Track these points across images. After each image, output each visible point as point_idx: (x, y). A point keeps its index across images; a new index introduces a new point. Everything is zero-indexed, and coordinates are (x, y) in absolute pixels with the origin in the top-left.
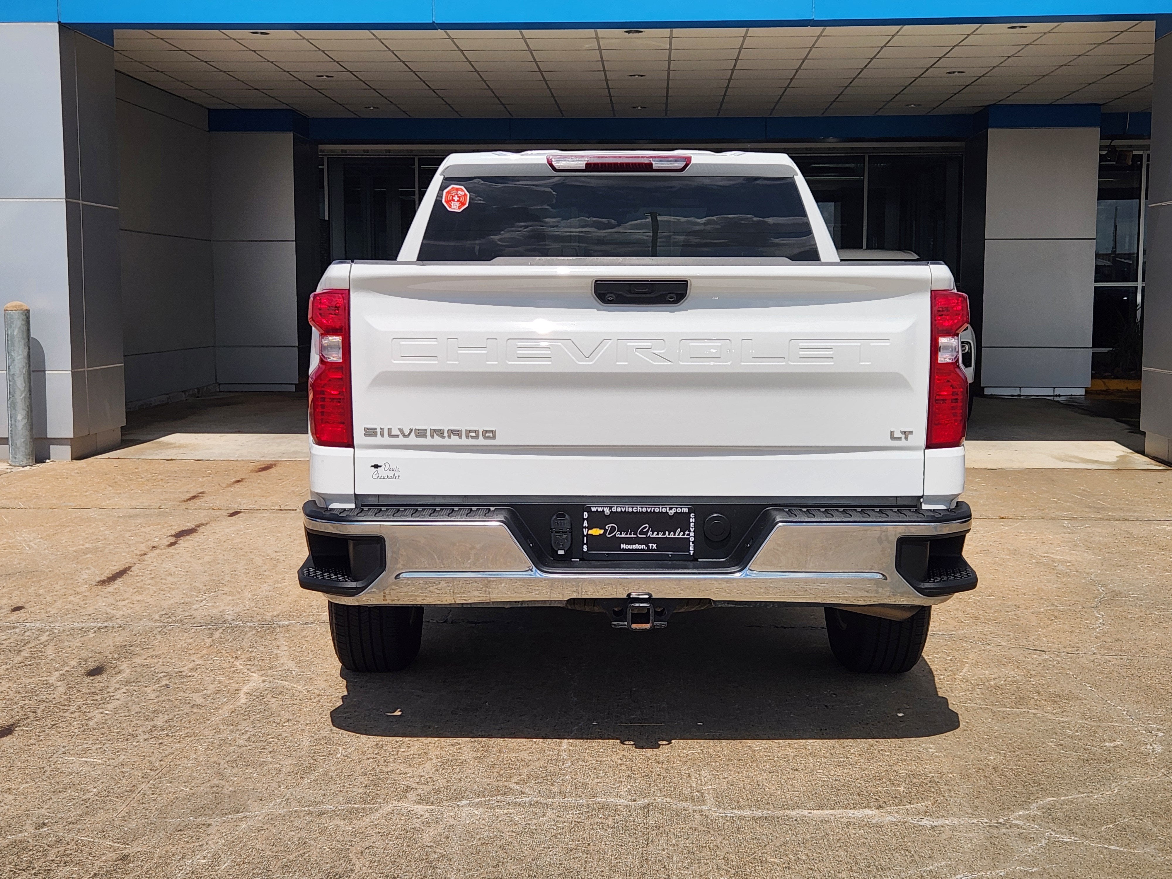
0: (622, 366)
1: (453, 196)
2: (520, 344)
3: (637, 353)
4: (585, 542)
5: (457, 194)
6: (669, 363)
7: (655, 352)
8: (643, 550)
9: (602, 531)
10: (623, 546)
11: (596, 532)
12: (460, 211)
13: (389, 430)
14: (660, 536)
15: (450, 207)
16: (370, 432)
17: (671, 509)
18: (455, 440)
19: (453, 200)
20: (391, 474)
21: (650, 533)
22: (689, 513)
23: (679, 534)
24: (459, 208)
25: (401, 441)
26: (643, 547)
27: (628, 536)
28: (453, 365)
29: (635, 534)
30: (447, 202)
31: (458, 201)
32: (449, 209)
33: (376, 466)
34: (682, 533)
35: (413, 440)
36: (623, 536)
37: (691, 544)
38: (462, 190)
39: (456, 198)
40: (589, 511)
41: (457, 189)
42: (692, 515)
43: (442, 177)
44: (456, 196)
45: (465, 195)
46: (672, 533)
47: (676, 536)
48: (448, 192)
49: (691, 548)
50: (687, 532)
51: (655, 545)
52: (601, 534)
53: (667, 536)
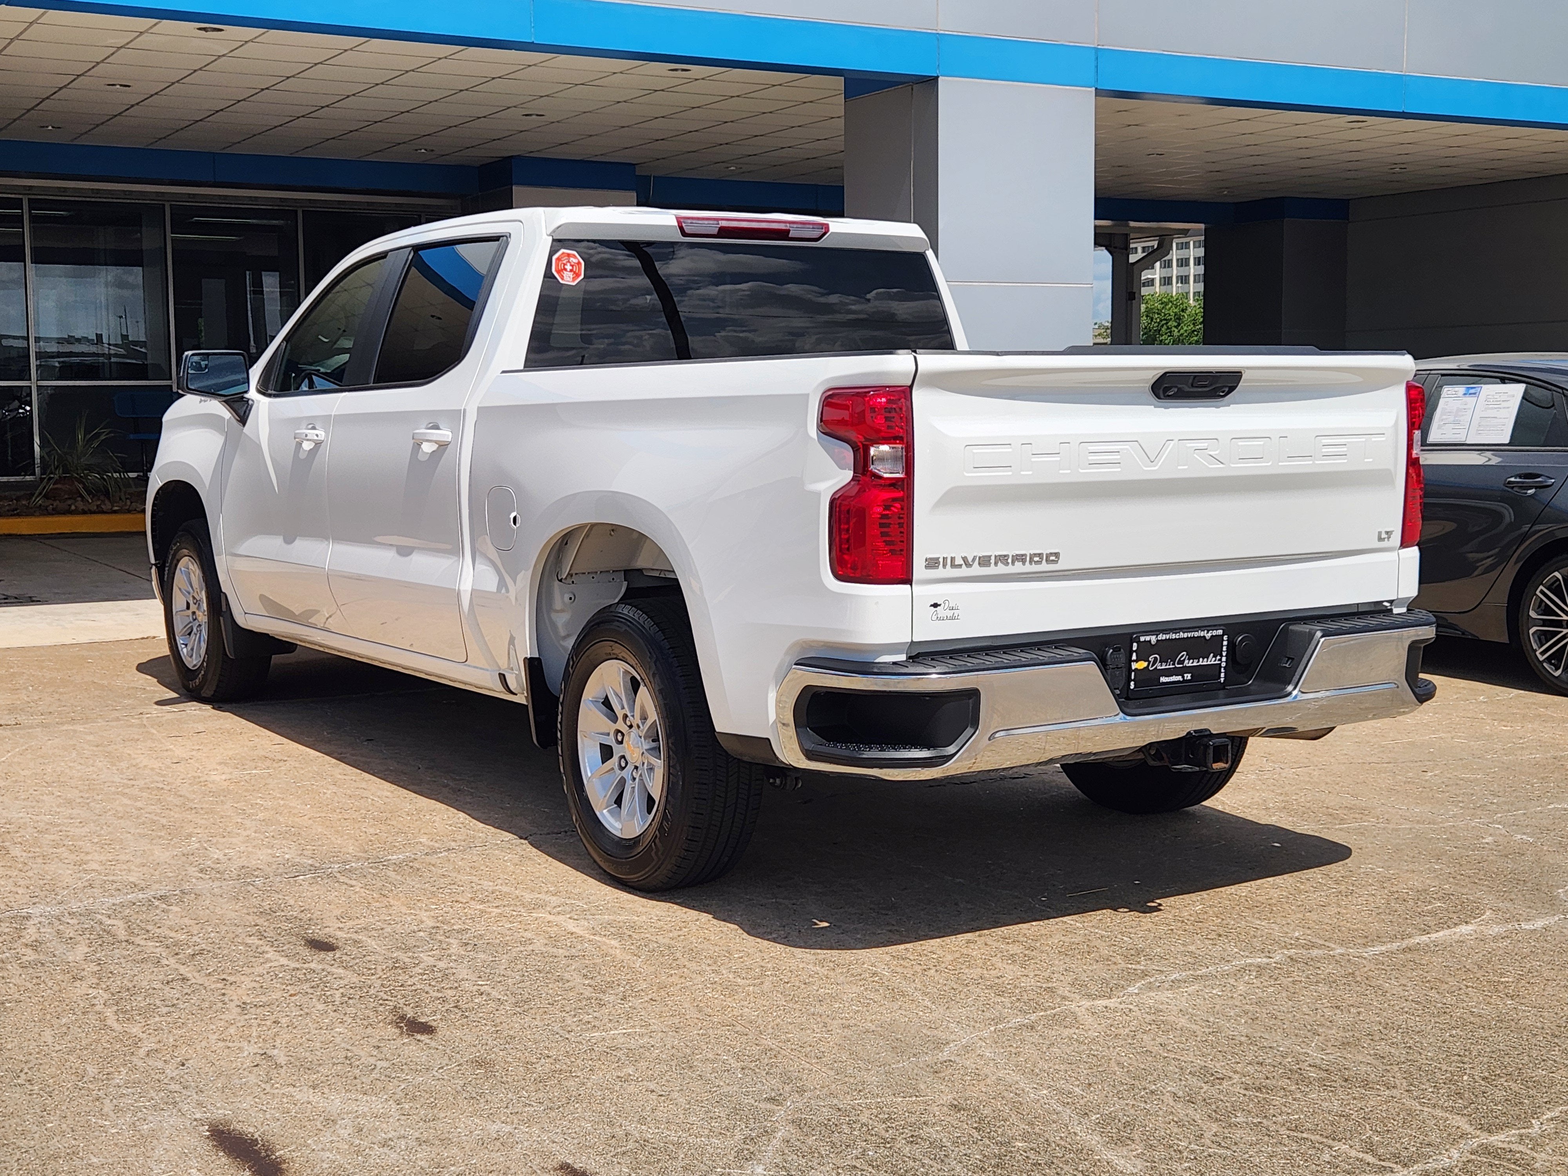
0: (1183, 471)
1: (565, 265)
2: (1091, 448)
3: (1195, 455)
4: (1133, 677)
5: (569, 262)
6: (1222, 466)
7: (1211, 453)
8: (1179, 682)
9: (1145, 664)
10: (1163, 679)
11: (1142, 665)
12: (574, 284)
13: (953, 559)
14: (1195, 664)
15: (563, 279)
16: (932, 563)
17: (1208, 633)
18: (1019, 568)
19: (566, 270)
20: (950, 613)
21: (1186, 661)
22: (1223, 635)
23: (1211, 661)
24: (574, 279)
25: (964, 572)
26: (1179, 678)
27: (1167, 667)
28: (1027, 476)
29: (1174, 664)
30: (558, 272)
31: (571, 271)
32: (561, 281)
33: (935, 605)
34: (1214, 659)
35: (977, 570)
36: (1163, 667)
37: (1223, 670)
38: (574, 256)
39: (568, 267)
40: (1139, 642)
41: (569, 255)
42: (1225, 637)
43: (550, 239)
44: (568, 264)
45: (579, 263)
46: (1206, 660)
47: (1209, 663)
48: (558, 259)
49: (1222, 675)
50: (1218, 657)
51: (1189, 675)
52: (1145, 668)
53: (1200, 663)
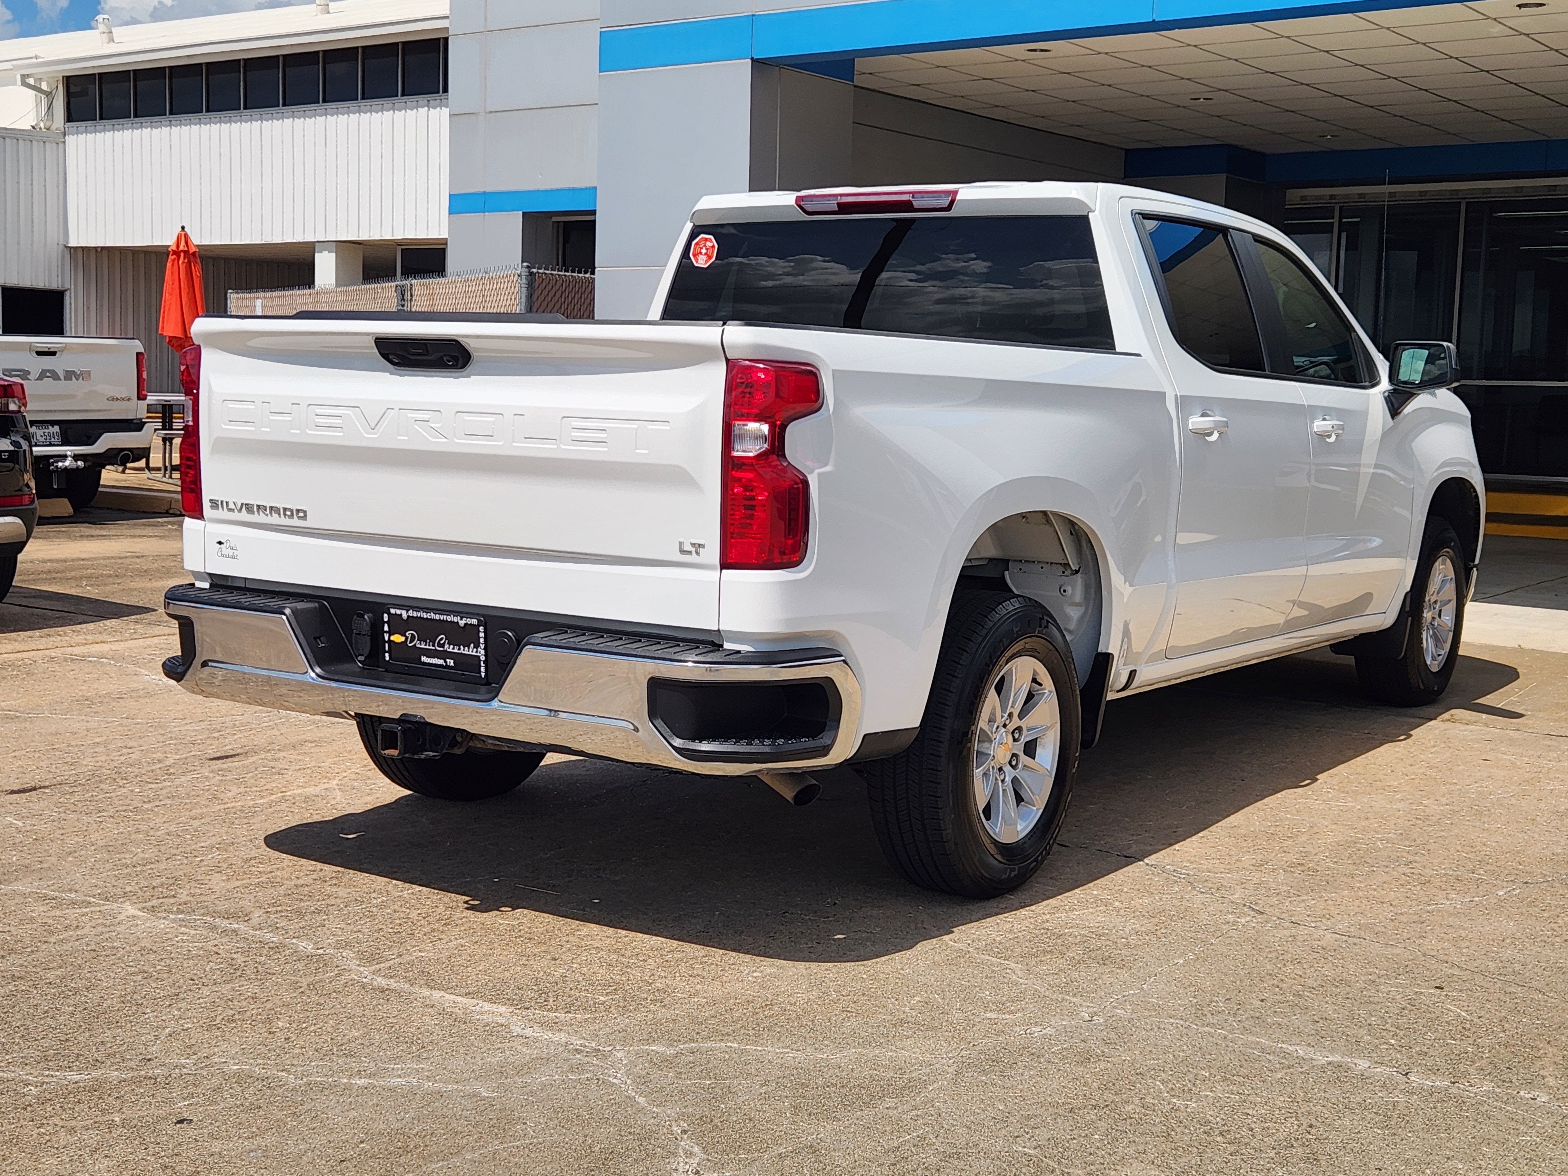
0: (402, 441)
1: (701, 248)
2: (319, 411)
3: (416, 427)
4: (387, 649)
5: (705, 246)
6: (445, 440)
7: (433, 425)
8: (441, 666)
9: (403, 639)
10: (423, 659)
11: (398, 638)
12: (705, 266)
13: (227, 503)
14: (456, 651)
15: (697, 262)
16: (214, 504)
17: (461, 619)
18: (275, 519)
19: (701, 253)
20: (230, 552)
21: (447, 646)
22: (479, 626)
23: (471, 651)
24: (706, 262)
25: (235, 516)
26: (441, 662)
27: (427, 647)
28: (265, 432)
29: (433, 645)
30: (694, 255)
31: (706, 254)
32: (696, 265)
33: (220, 543)
34: (475, 650)
35: (244, 516)
36: (423, 646)
37: (482, 663)
38: (710, 240)
39: (704, 251)
40: (389, 614)
41: (706, 240)
42: (481, 629)
43: (692, 224)
44: (704, 248)
45: (713, 247)
46: (466, 648)
47: (470, 653)
48: (697, 244)
49: (483, 669)
50: (478, 649)
51: (452, 661)
52: (402, 642)
53: (461, 651)
